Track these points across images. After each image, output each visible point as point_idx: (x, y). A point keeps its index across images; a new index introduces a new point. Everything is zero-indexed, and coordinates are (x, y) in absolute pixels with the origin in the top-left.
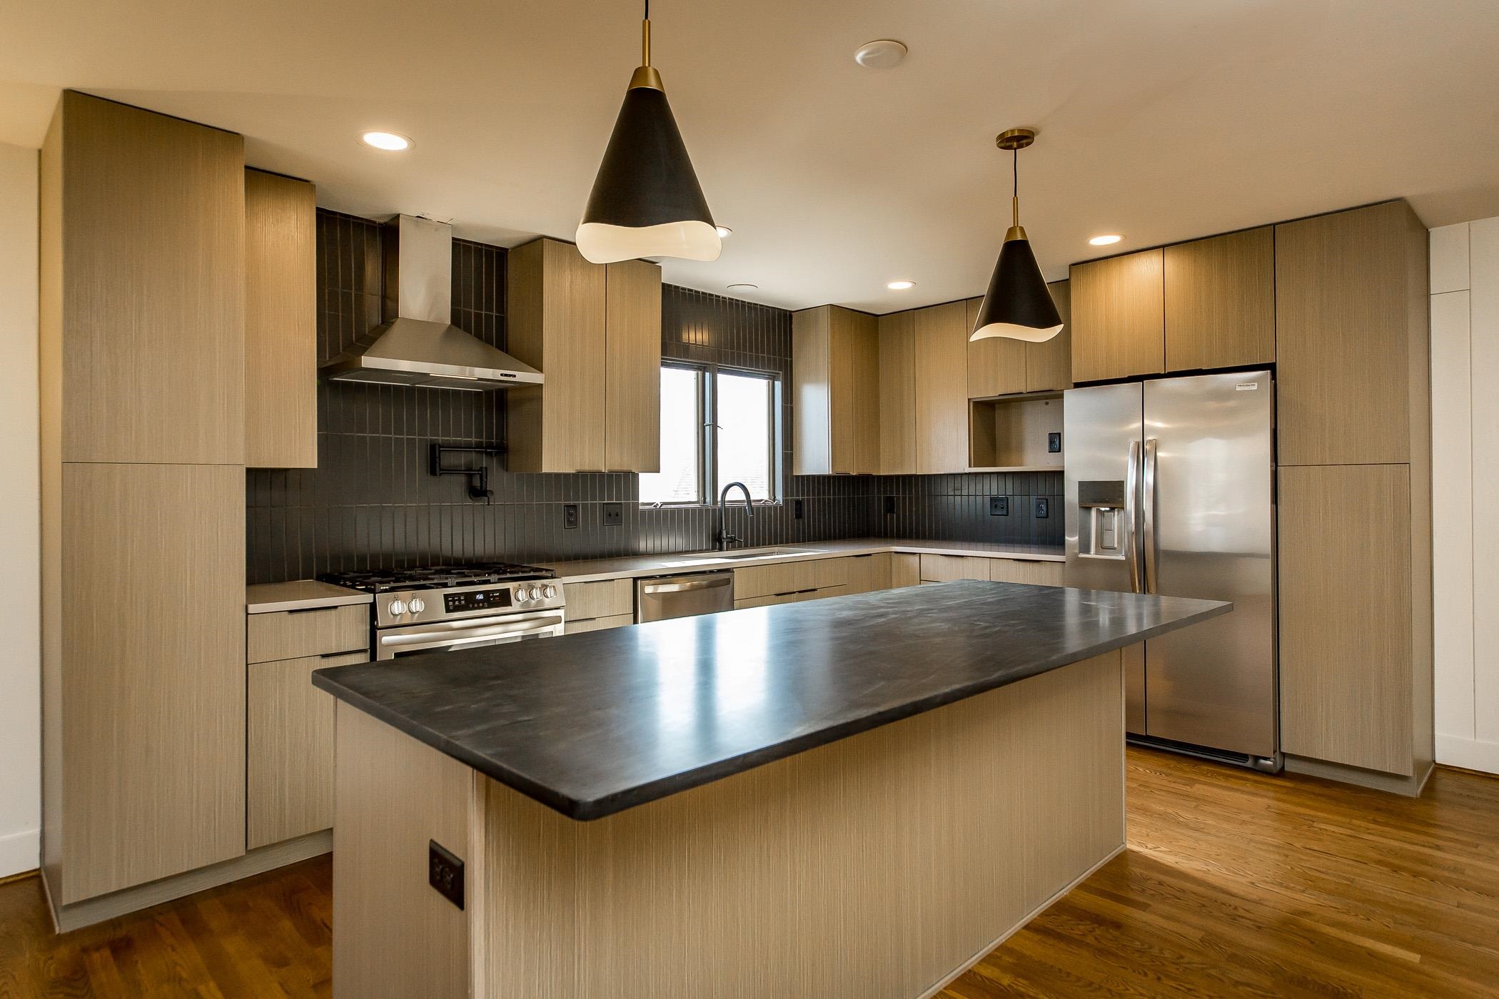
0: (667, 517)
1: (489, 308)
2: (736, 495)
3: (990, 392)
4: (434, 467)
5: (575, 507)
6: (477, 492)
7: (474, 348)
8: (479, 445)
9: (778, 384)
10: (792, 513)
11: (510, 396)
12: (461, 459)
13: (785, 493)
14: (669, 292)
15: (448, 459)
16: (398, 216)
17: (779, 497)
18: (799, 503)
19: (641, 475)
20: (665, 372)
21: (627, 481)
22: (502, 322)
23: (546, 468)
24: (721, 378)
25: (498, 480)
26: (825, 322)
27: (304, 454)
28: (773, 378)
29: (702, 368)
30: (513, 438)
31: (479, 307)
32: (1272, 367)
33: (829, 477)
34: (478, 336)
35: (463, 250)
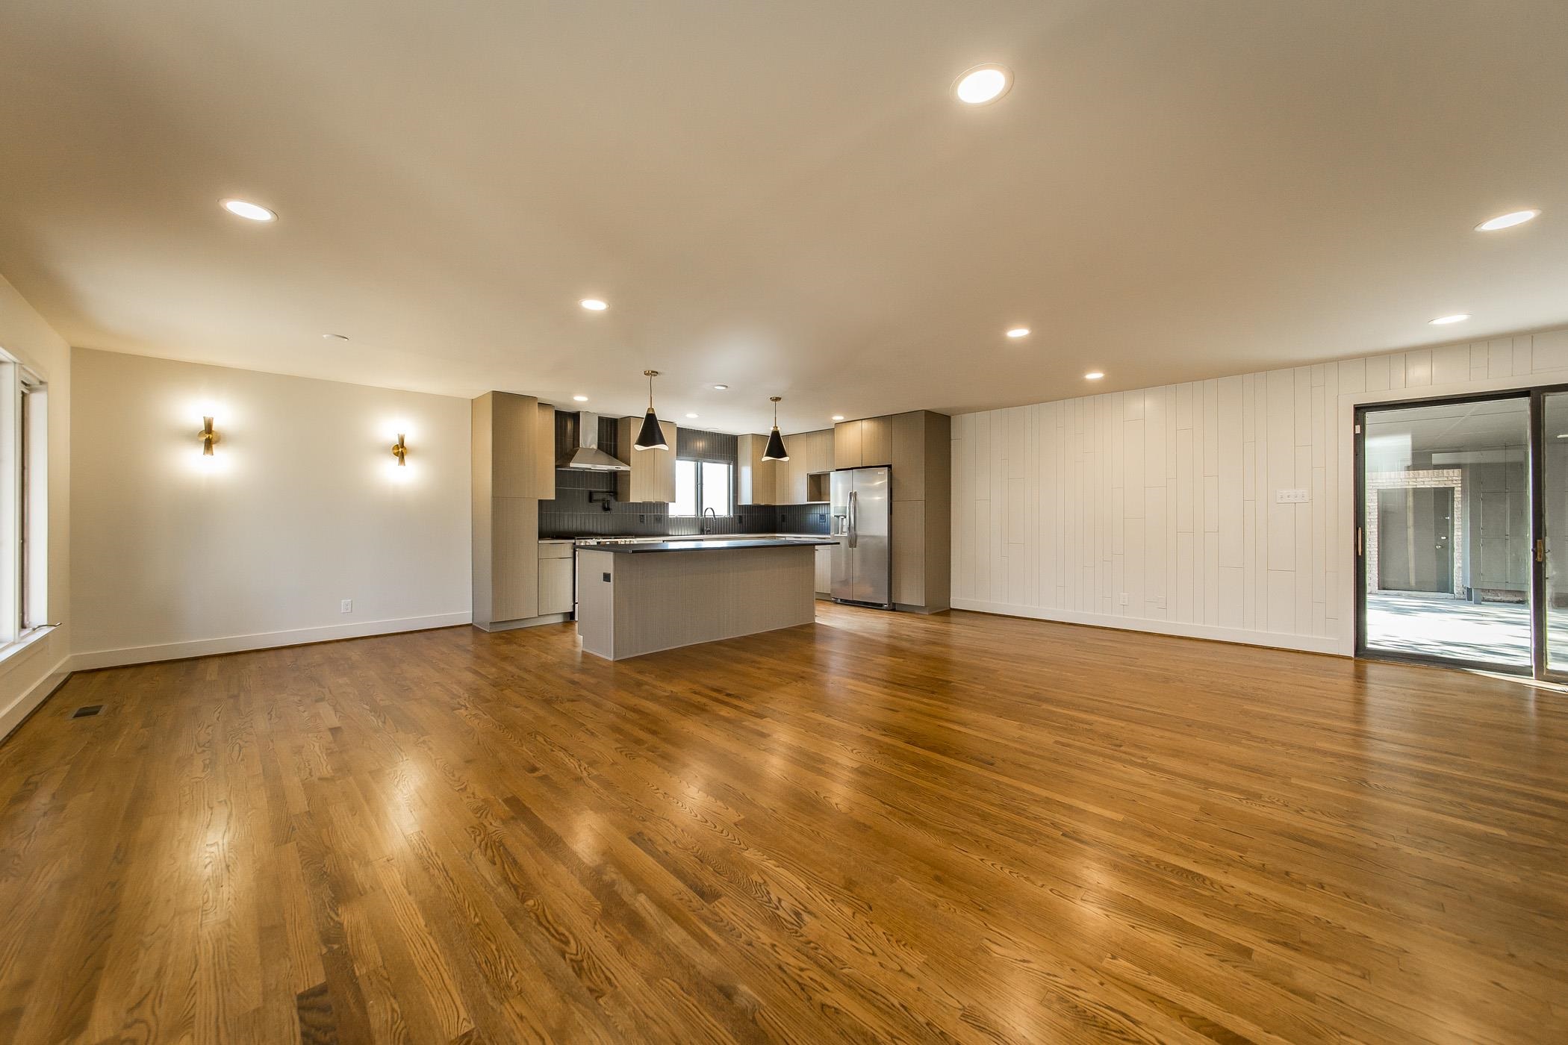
0: (681, 522)
1: (611, 441)
2: (709, 513)
3: (815, 472)
4: (591, 500)
5: (643, 516)
6: (606, 509)
7: (603, 456)
8: (607, 492)
9: (731, 466)
10: (737, 521)
11: (618, 474)
12: (600, 497)
13: (734, 512)
14: (679, 430)
15: (595, 497)
16: (579, 412)
17: (732, 514)
18: (740, 517)
19: (670, 504)
20: (678, 463)
21: (663, 506)
22: (616, 446)
23: (631, 501)
24: (704, 464)
25: (614, 504)
26: (750, 440)
27: (551, 496)
28: (729, 464)
29: (697, 461)
30: (619, 490)
31: (607, 441)
32: (890, 466)
33: (750, 506)
34: (607, 453)
35: (601, 420)
